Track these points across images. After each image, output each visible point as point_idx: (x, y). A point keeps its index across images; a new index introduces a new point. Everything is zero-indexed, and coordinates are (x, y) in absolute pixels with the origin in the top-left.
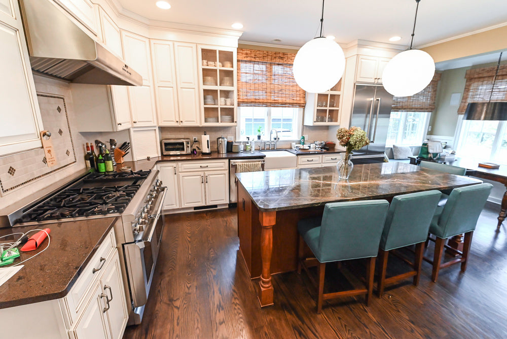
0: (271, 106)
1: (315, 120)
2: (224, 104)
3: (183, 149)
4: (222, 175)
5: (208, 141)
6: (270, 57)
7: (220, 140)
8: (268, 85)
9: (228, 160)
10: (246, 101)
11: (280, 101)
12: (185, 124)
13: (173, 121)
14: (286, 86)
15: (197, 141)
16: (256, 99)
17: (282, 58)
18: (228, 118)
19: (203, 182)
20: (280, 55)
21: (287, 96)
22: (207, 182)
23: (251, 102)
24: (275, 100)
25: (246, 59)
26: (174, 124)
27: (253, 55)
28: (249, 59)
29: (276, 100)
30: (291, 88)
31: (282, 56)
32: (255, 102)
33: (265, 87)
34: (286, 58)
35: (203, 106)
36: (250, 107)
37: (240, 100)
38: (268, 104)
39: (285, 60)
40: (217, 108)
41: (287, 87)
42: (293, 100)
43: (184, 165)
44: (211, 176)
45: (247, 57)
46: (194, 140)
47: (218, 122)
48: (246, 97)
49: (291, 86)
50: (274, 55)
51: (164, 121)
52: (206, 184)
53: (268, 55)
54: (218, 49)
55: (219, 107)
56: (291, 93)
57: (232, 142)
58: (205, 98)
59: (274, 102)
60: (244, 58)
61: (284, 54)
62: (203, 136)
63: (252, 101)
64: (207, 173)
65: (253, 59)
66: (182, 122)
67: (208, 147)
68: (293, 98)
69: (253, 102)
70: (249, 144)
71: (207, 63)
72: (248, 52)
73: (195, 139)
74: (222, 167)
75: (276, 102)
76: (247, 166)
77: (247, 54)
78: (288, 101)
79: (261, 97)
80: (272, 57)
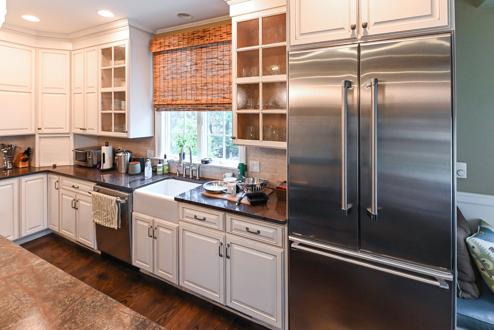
6: (186, 41)
11: (204, 101)
16: (173, 100)
17: (202, 37)
20: (200, 34)
21: (214, 92)
24: (196, 100)
25: (159, 50)
29: (198, 100)
30: (222, 80)
31: (203, 34)
32: (173, 105)
33: (184, 82)
34: (208, 36)
36: (167, 112)
37: (156, 103)
38: (189, 107)
39: (206, 38)
40: (112, 114)
41: (216, 79)
42: (224, 98)
44: (80, 202)
45: (161, 47)
48: (163, 99)
49: (221, 77)
50: (192, 36)
53: (184, 38)
54: (113, 45)
55: (114, 112)
56: (221, 86)
59: (195, 103)
60: (158, 48)
61: (204, 31)
63: (169, 103)
66: (85, 129)
71: (107, 63)
72: (162, 41)
75: (197, 102)
78: (215, 101)
79: (180, 97)
80: (188, 40)
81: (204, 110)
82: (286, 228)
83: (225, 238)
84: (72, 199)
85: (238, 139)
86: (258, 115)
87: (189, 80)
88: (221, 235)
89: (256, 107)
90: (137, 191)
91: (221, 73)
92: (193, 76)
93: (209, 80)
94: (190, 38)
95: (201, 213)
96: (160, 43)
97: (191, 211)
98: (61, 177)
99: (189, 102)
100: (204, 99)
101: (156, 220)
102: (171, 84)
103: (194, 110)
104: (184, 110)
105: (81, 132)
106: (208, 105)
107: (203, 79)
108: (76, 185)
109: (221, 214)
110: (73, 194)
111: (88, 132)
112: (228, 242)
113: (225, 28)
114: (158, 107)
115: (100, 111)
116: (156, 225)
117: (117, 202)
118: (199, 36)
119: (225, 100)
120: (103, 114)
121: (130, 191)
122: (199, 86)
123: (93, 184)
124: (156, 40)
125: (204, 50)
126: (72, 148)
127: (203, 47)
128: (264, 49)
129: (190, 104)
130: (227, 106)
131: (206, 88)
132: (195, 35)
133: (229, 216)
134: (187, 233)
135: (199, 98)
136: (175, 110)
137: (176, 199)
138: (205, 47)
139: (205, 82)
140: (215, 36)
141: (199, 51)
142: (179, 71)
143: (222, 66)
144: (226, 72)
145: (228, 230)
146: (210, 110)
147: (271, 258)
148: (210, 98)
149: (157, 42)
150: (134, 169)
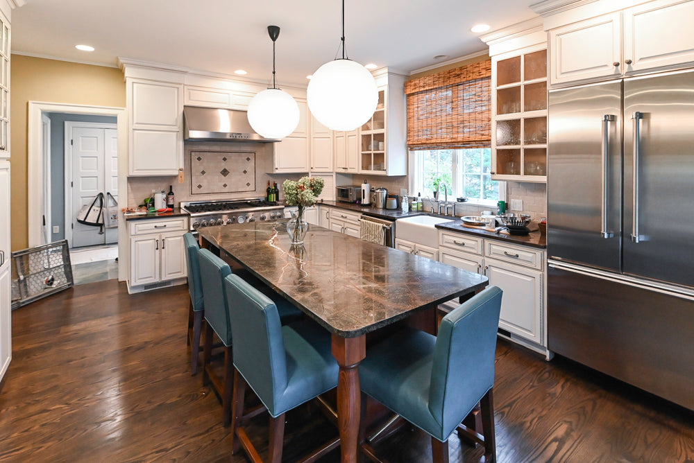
6: (441, 80)
10: (416, 143)
11: (459, 139)
16: (427, 139)
17: (458, 75)
20: (457, 72)
23: (421, 144)
24: (452, 138)
25: (414, 91)
27: (422, 84)
28: (417, 90)
29: (454, 138)
30: (480, 116)
31: (459, 73)
32: (427, 143)
33: (439, 121)
34: (465, 73)
36: (419, 151)
37: (410, 143)
38: (444, 145)
39: (463, 76)
41: (473, 116)
42: (482, 135)
45: (415, 88)
49: (479, 114)
50: (448, 75)
51: (338, 168)
53: (439, 78)
55: (372, 152)
56: (479, 124)
58: (363, 144)
59: (450, 141)
61: (461, 69)
63: (423, 142)
65: (422, 89)
66: (347, 169)
68: (483, 132)
69: (424, 144)
72: (416, 82)
75: (453, 141)
78: (472, 138)
79: (434, 136)
80: (444, 79)
81: (460, 148)
82: (546, 253)
83: (483, 261)
84: (341, 227)
85: (497, 173)
86: (519, 150)
87: (444, 118)
88: (479, 259)
89: (518, 143)
90: (398, 220)
91: (479, 109)
92: (449, 114)
93: (466, 117)
94: (446, 77)
95: (460, 239)
96: (415, 85)
97: (451, 237)
98: (331, 209)
99: (444, 141)
100: (460, 137)
101: (417, 245)
102: (425, 124)
103: (449, 148)
104: (438, 149)
105: (343, 171)
106: (465, 143)
107: (459, 117)
108: (344, 215)
109: (480, 240)
110: (342, 223)
111: (350, 171)
112: (487, 265)
113: (483, 64)
114: (411, 147)
115: (361, 152)
116: (417, 250)
117: (384, 228)
118: (455, 74)
119: (484, 137)
120: (363, 154)
121: (393, 220)
122: (455, 124)
123: (360, 215)
124: (411, 82)
125: (461, 87)
126: (335, 186)
127: (459, 85)
128: (526, 86)
129: (445, 143)
130: (485, 143)
131: (462, 125)
132: (451, 74)
133: (487, 242)
134: (446, 257)
135: (455, 136)
136: (429, 148)
137: (436, 226)
138: (461, 85)
139: (462, 120)
140: (473, 73)
141: (455, 88)
142: (434, 111)
143: (480, 102)
144: (484, 108)
145: (487, 254)
146: (467, 148)
147: (530, 279)
148: (466, 135)
149: (412, 84)
150: (391, 204)
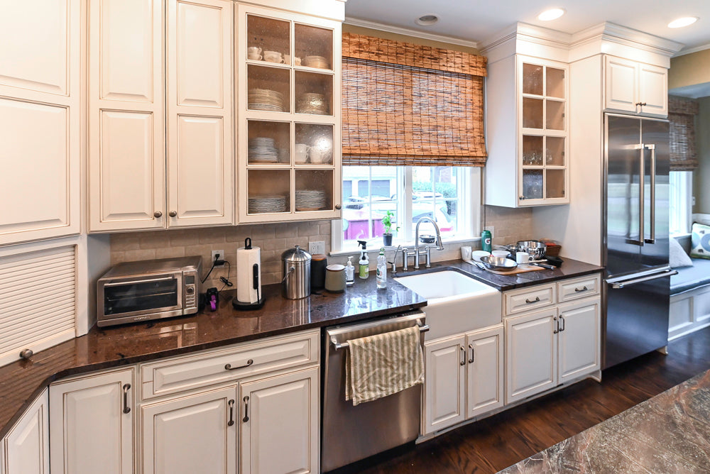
0: (413, 164)
1: (521, 195)
2: (304, 160)
3: (172, 301)
4: (301, 385)
5: (255, 267)
6: (410, 56)
7: (292, 259)
8: (408, 117)
9: (318, 331)
10: (358, 152)
11: (435, 152)
12: (184, 221)
13: (143, 214)
14: (445, 118)
15: (222, 263)
16: (380, 148)
17: (436, 59)
18: (314, 196)
19: (231, 423)
20: (433, 53)
21: (447, 140)
22: (246, 419)
23: (370, 155)
24: (423, 150)
25: (357, 56)
26: (149, 223)
27: (374, 49)
28: (364, 56)
29: (426, 150)
30: (456, 124)
31: (436, 56)
32: (379, 155)
33: (400, 120)
34: (445, 60)
35: (244, 167)
37: (349, 151)
38: (409, 159)
39: (441, 63)
40: (288, 172)
41: (448, 122)
42: (462, 149)
43: (166, 372)
44: (261, 395)
45: (361, 52)
46: (213, 259)
47: (288, 209)
48: (358, 144)
49: (456, 120)
50: (421, 52)
51: (112, 215)
52: (245, 425)
53: (406, 51)
54: (293, 19)
55: (292, 167)
56: (456, 133)
57: (324, 262)
58: (252, 145)
59: (422, 153)
60: (355, 52)
61: (439, 51)
62: (242, 252)
63: (372, 151)
64: (247, 388)
65: (375, 58)
66: (173, 215)
67: (256, 286)
68: (463, 146)
69: (374, 155)
70: (366, 262)
71: (262, 54)
72: (363, 41)
73: (217, 256)
74: (302, 356)
75: (426, 153)
76: (379, 347)
77: (360, 45)
78: (451, 152)
79: (393, 143)
80: (414, 56)
83: (558, 310)
89: (541, 163)
93: (441, 122)
94: (417, 53)
99: (412, 152)
102: (373, 120)
104: (397, 165)
106: (441, 158)
112: (560, 313)
115: (246, 165)
118: (432, 56)
119: (464, 152)
122: (425, 129)
125: (432, 77)
127: (430, 73)
129: (411, 155)
131: (435, 132)
132: (425, 52)
138: (433, 73)
139: (435, 124)
144: (462, 115)
147: (593, 308)
149: (352, 40)
